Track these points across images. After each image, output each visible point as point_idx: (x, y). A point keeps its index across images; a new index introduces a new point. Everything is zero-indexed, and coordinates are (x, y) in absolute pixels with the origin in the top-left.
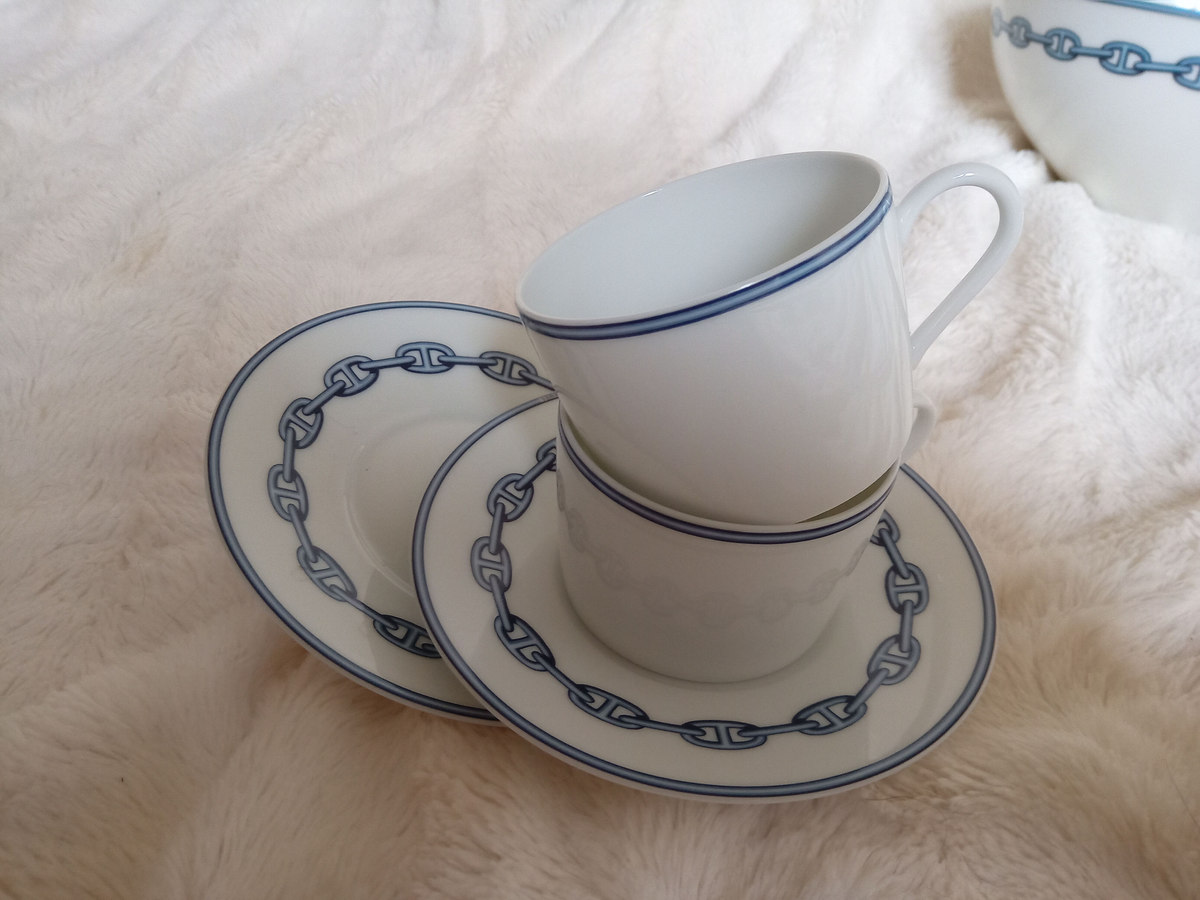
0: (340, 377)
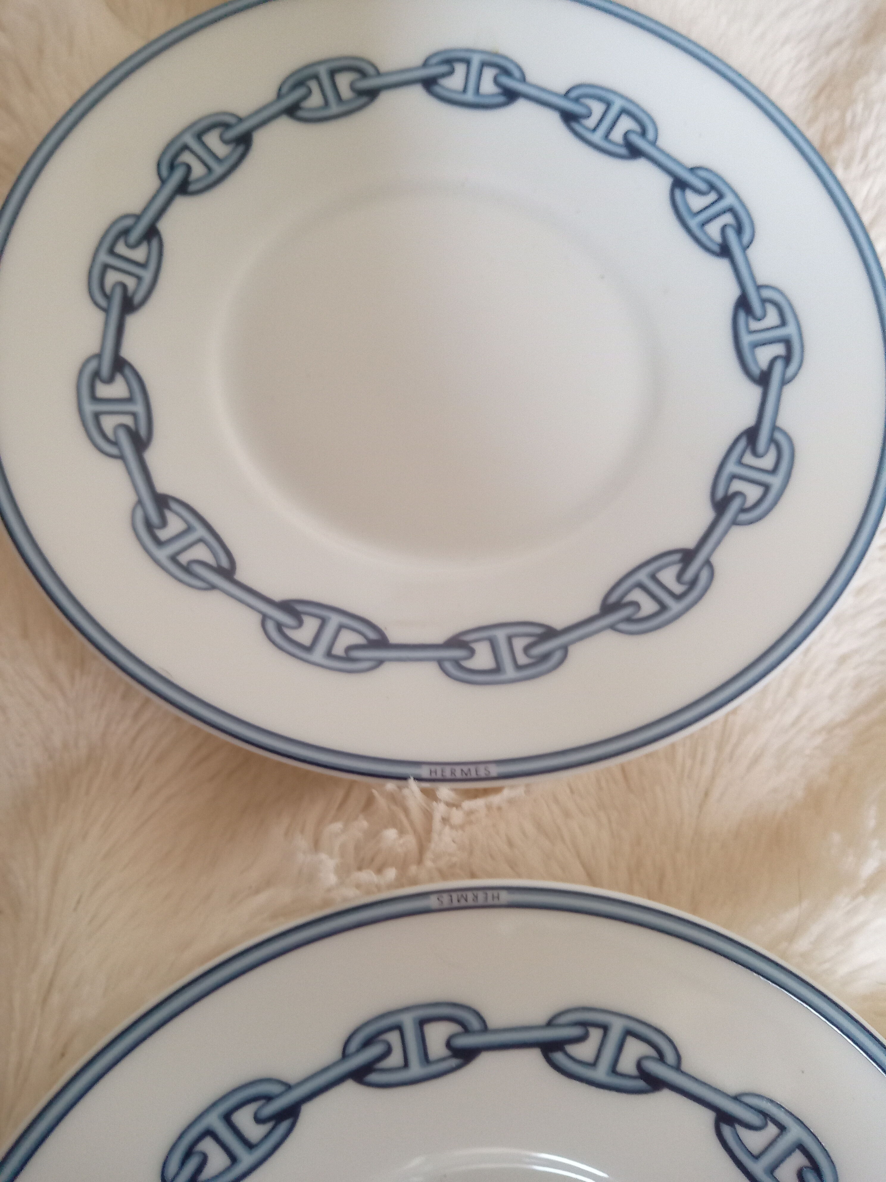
0: (772, 318)
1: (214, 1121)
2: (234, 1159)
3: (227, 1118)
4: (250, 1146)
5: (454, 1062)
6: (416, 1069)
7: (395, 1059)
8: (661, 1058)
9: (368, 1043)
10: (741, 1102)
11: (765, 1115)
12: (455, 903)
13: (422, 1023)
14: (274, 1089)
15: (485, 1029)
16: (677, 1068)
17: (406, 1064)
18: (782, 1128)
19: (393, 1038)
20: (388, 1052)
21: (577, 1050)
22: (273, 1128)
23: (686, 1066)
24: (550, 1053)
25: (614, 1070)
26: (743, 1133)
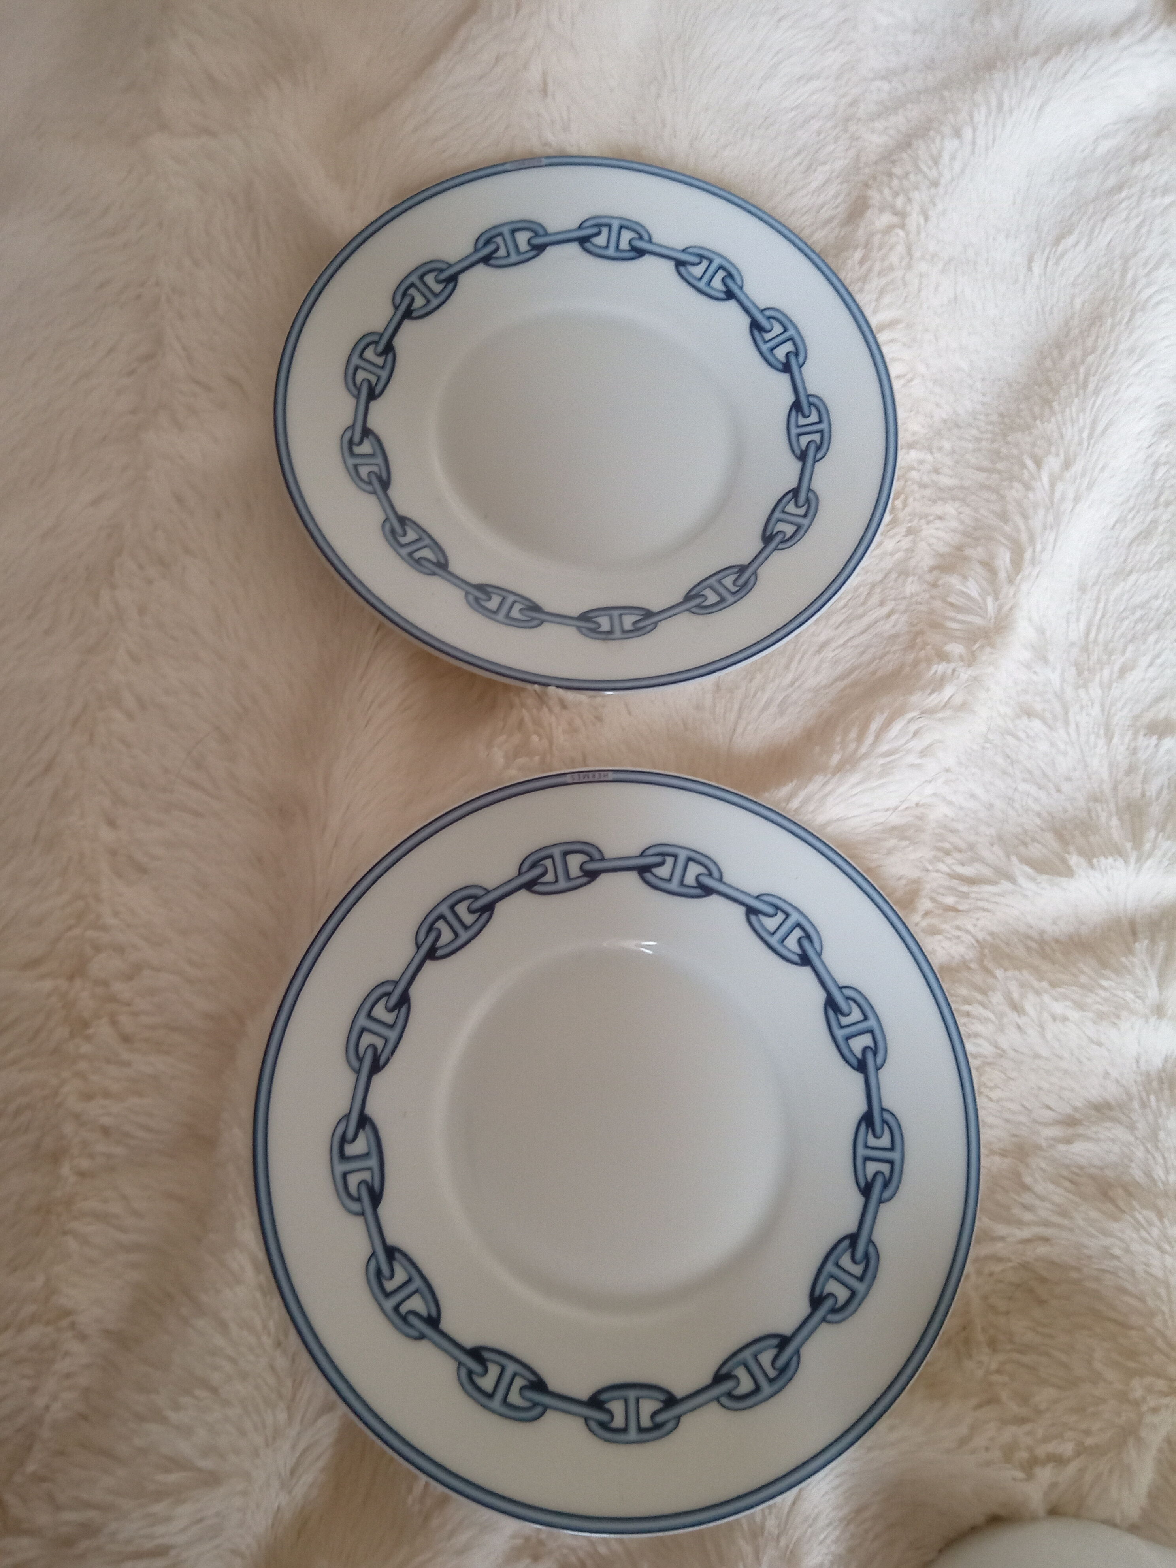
1: (445, 910)
2: (456, 935)
3: (452, 908)
5: (585, 879)
6: (562, 883)
7: (550, 877)
8: (710, 874)
9: (534, 866)
10: (761, 900)
11: (777, 908)
13: (566, 854)
14: (480, 892)
15: (603, 859)
16: (721, 880)
17: (556, 880)
18: (787, 915)
19: (549, 863)
20: (545, 873)
21: (659, 871)
22: (480, 916)
23: (726, 879)
24: (643, 874)
25: (682, 883)
26: (763, 919)
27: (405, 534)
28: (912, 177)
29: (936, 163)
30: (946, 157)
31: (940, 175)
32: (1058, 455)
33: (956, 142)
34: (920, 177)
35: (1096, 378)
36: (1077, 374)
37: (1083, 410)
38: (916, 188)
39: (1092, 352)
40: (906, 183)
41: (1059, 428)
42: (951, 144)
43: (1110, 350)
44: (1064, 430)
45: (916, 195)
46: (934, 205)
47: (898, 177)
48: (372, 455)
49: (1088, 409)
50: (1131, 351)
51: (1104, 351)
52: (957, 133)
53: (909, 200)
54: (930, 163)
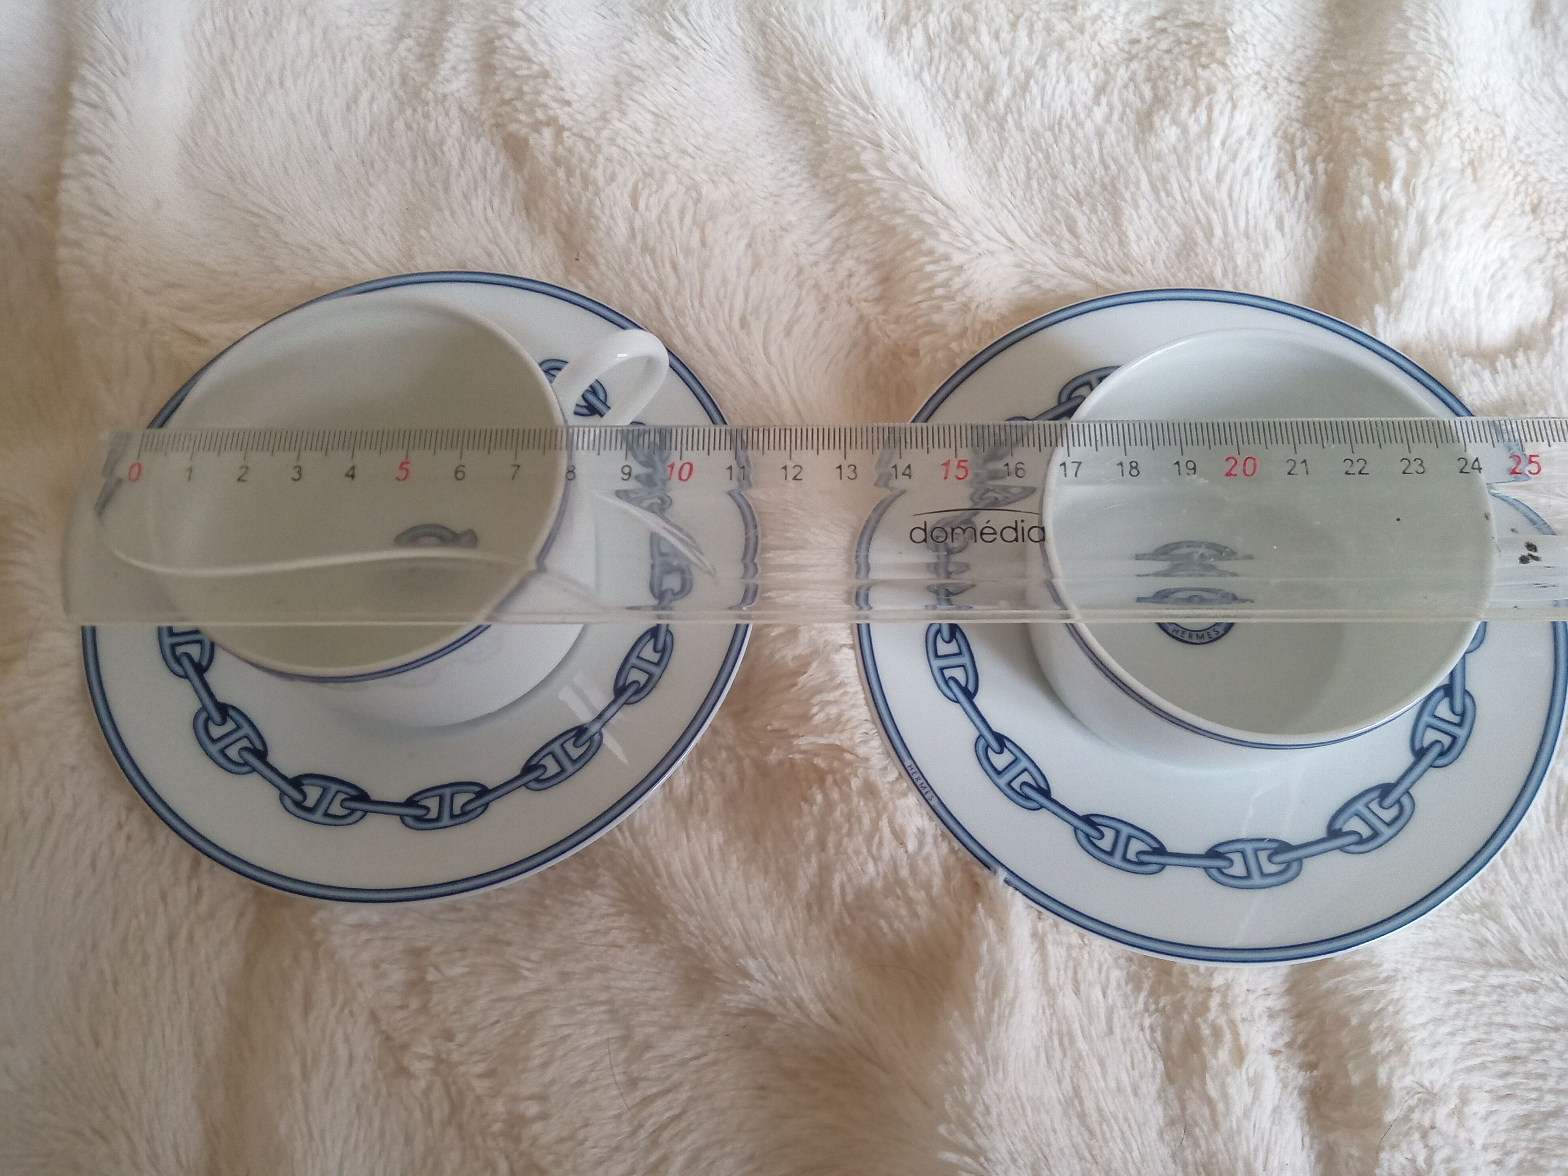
1: (1117, 860)
2: (1130, 838)
3: (1111, 853)
4: (1118, 833)
5: (1009, 744)
6: (1024, 763)
7: (1026, 777)
8: (939, 631)
9: (1027, 798)
12: (928, 789)
13: (999, 773)
14: (1081, 836)
15: (981, 737)
17: (1025, 770)
19: (1016, 784)
20: (1024, 783)
21: (962, 679)
22: (1101, 825)
24: (972, 692)
25: (960, 654)
27: (428, 809)
28: (526, 89)
29: (529, 60)
30: (527, 47)
31: (541, 64)
32: (864, 148)
33: (521, 30)
34: (531, 83)
35: (817, 70)
36: (803, 82)
37: (838, 102)
38: (538, 93)
39: (792, 55)
40: (527, 98)
41: (842, 132)
42: (519, 36)
43: (800, 39)
44: (846, 129)
45: (544, 98)
46: (562, 89)
47: (516, 99)
48: (325, 791)
49: (841, 97)
50: (811, 21)
51: (797, 44)
52: (513, 24)
53: (545, 106)
54: (525, 65)
